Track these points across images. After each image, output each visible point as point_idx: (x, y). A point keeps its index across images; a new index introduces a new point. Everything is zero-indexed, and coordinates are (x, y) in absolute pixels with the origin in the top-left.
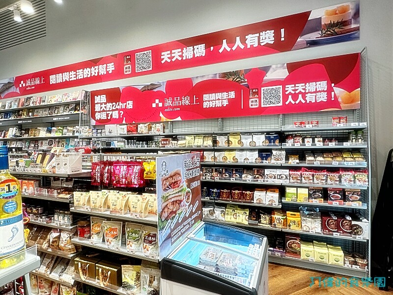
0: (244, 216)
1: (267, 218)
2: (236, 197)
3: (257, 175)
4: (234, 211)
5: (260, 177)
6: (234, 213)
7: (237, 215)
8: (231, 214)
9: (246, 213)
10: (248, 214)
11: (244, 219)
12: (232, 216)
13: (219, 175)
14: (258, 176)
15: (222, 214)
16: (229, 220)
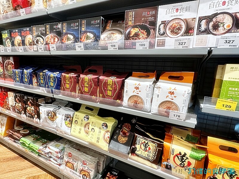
0: (103, 132)
1: (152, 146)
2: (86, 89)
3: (134, 27)
4: (88, 119)
5: (143, 34)
6: (86, 121)
7: (91, 127)
8: (82, 124)
9: (106, 126)
10: (110, 128)
11: (101, 137)
12: (83, 128)
13: (56, 40)
14: (136, 30)
15: (68, 122)
16: (76, 134)
